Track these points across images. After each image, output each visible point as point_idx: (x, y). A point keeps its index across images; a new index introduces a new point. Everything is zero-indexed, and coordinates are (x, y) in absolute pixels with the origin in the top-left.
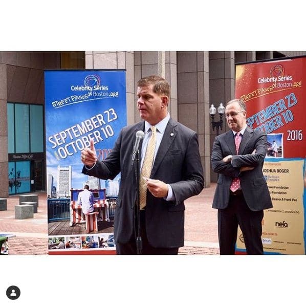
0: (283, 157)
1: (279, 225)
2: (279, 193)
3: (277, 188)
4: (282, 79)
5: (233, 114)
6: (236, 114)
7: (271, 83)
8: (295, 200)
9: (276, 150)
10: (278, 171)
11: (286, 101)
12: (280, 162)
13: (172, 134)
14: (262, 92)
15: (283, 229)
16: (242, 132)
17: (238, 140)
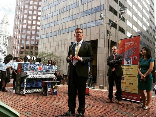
0: (131, 64)
1: (130, 84)
2: (130, 75)
3: (130, 73)
4: (132, 43)
5: (114, 49)
6: (115, 49)
7: (128, 44)
8: (135, 77)
9: (129, 62)
10: (130, 68)
11: (133, 49)
12: (131, 66)
13: (84, 44)
14: (126, 47)
15: (131, 85)
16: (116, 55)
17: (115, 57)
